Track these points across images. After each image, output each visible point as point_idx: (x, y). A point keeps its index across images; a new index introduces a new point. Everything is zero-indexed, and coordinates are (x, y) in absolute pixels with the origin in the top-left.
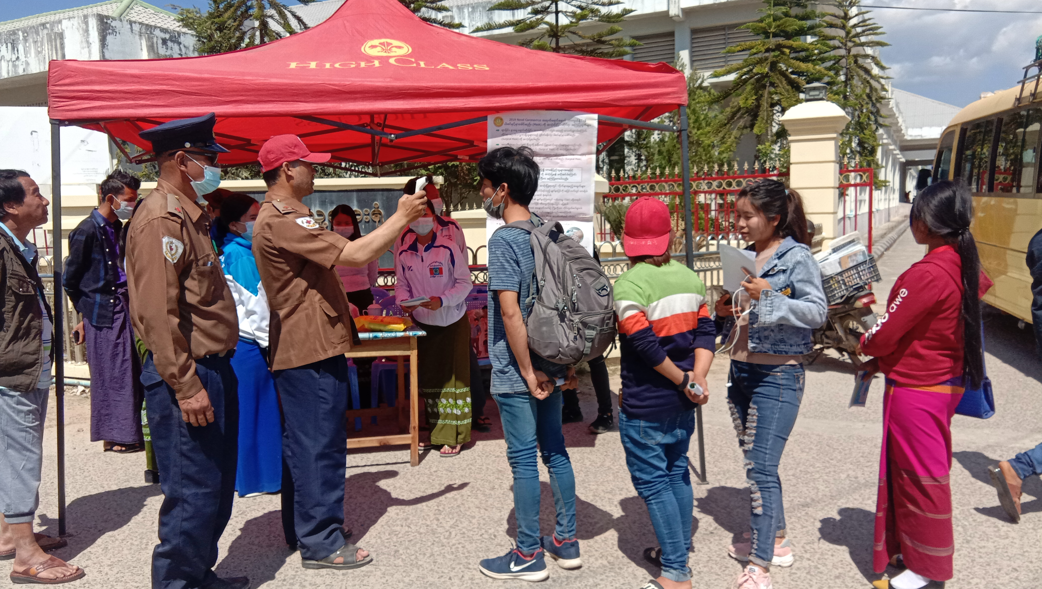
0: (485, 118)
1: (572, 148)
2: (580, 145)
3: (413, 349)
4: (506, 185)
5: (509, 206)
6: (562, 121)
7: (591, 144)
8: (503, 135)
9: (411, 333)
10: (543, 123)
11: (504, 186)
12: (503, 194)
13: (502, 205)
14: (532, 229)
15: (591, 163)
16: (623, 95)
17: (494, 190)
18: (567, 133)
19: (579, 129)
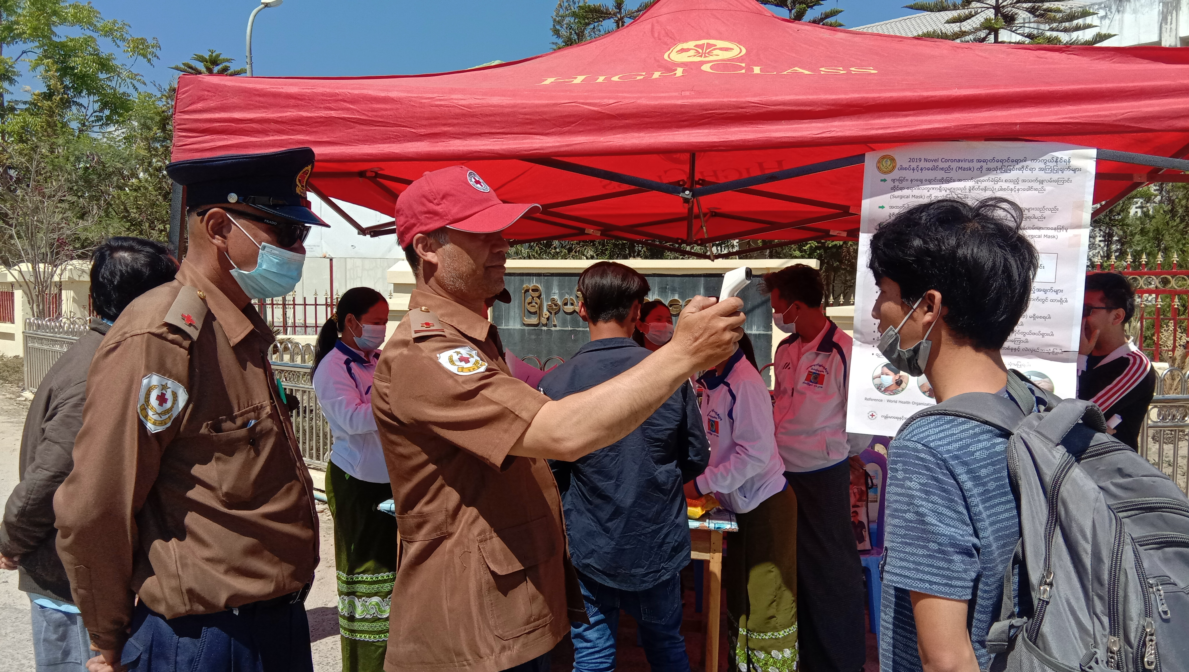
0: (861, 158)
1: (1038, 214)
2: (1055, 209)
3: (715, 551)
4: (938, 295)
5: (943, 349)
6: (1017, 161)
7: (1080, 206)
8: (894, 189)
9: (711, 525)
10: (979, 165)
11: (932, 297)
12: (928, 317)
13: (925, 346)
14: (1015, 420)
15: (1078, 245)
16: (1157, 109)
17: (906, 308)
18: (1027, 185)
19: (1055, 176)
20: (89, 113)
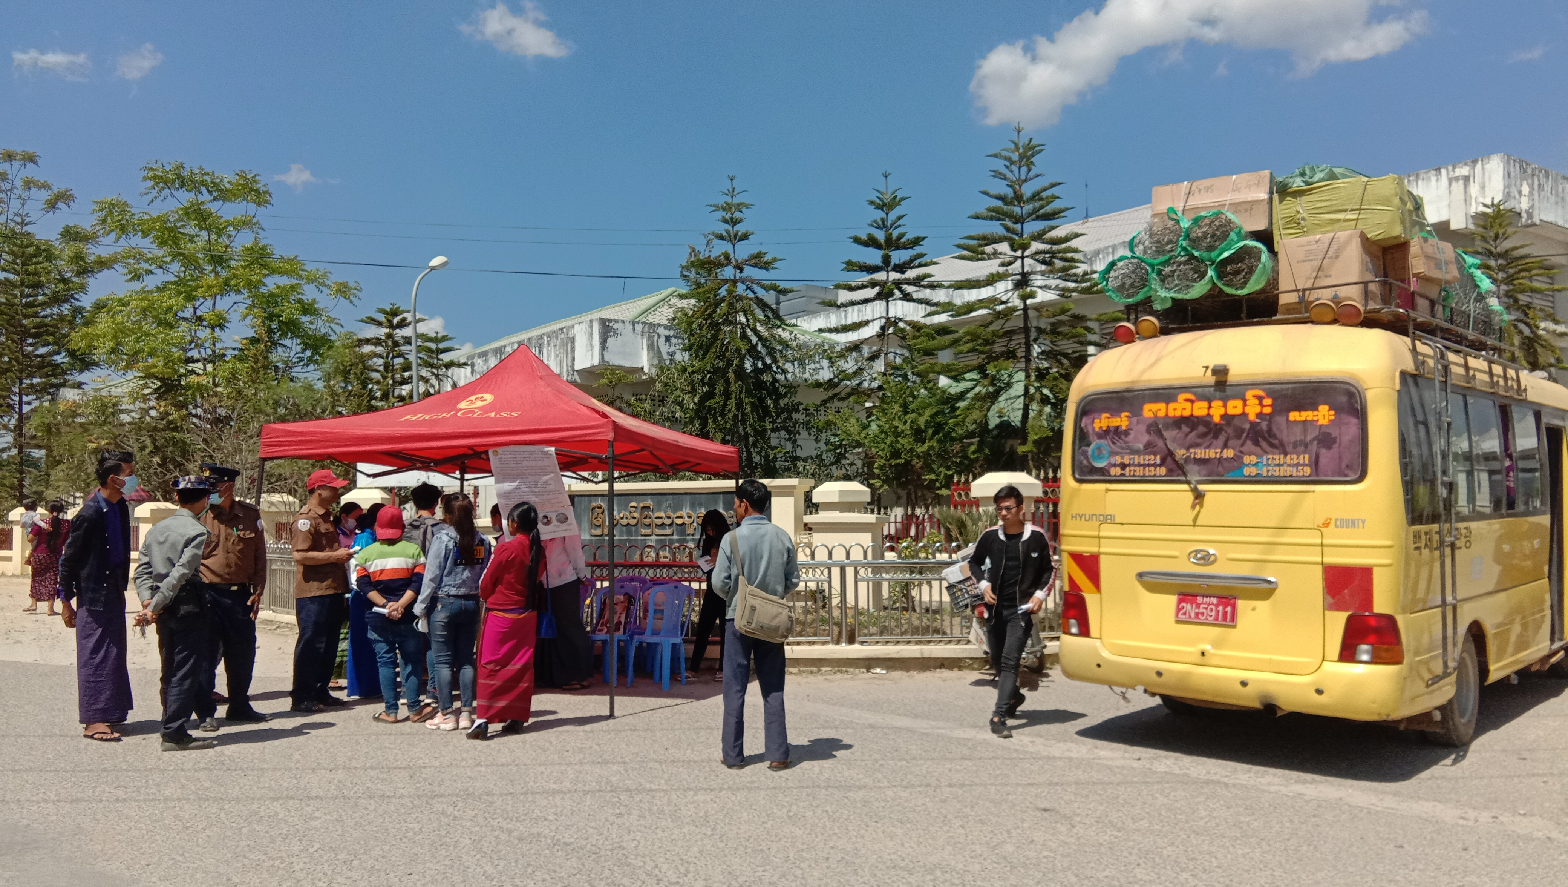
20: (292, 354)
